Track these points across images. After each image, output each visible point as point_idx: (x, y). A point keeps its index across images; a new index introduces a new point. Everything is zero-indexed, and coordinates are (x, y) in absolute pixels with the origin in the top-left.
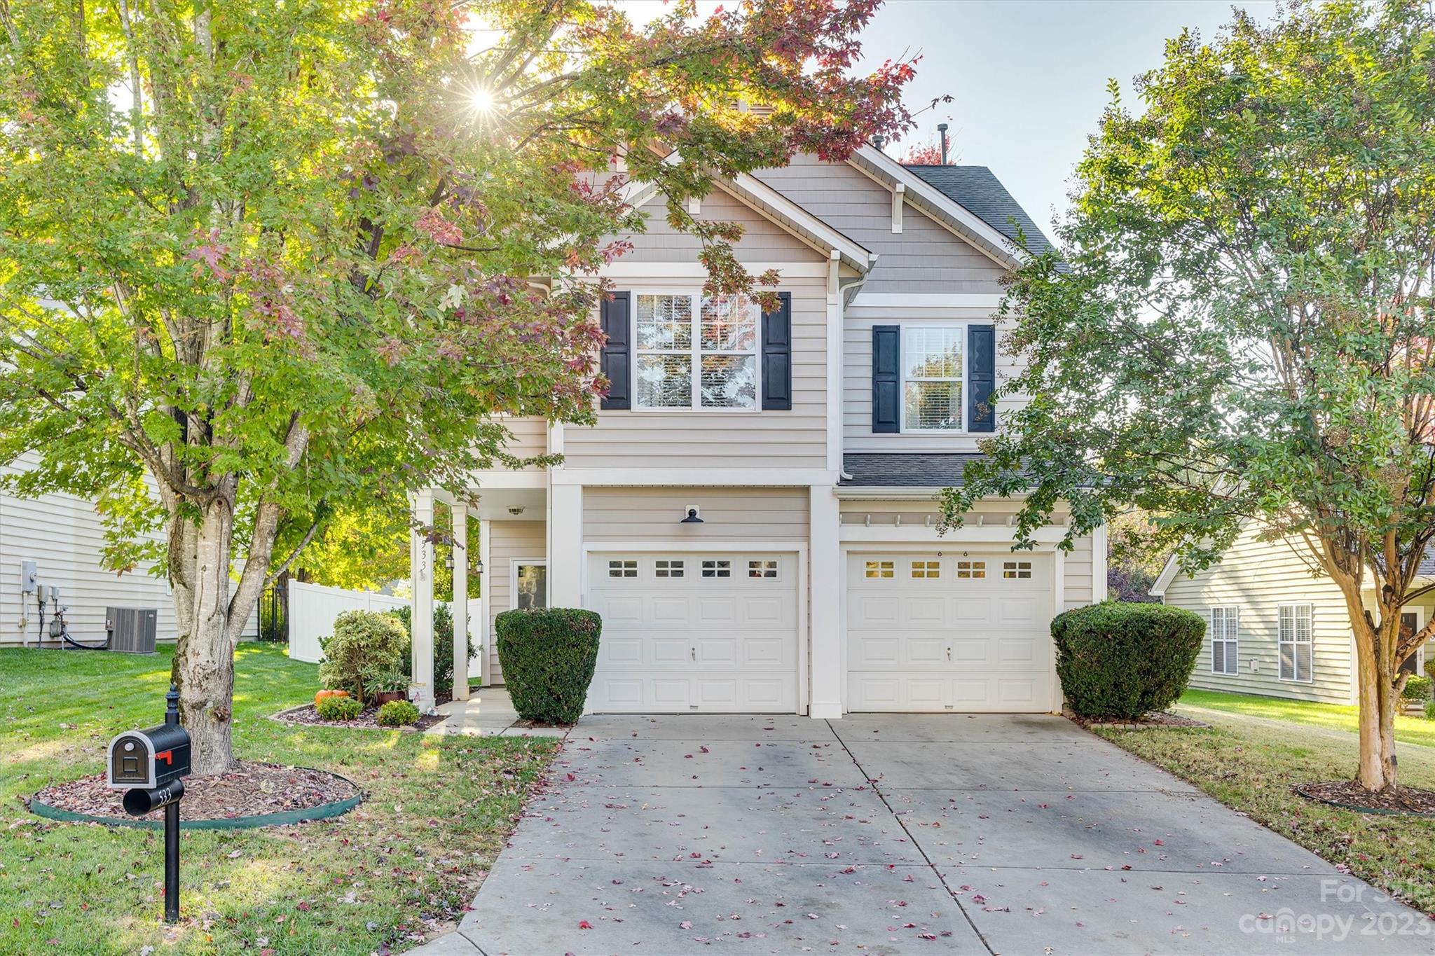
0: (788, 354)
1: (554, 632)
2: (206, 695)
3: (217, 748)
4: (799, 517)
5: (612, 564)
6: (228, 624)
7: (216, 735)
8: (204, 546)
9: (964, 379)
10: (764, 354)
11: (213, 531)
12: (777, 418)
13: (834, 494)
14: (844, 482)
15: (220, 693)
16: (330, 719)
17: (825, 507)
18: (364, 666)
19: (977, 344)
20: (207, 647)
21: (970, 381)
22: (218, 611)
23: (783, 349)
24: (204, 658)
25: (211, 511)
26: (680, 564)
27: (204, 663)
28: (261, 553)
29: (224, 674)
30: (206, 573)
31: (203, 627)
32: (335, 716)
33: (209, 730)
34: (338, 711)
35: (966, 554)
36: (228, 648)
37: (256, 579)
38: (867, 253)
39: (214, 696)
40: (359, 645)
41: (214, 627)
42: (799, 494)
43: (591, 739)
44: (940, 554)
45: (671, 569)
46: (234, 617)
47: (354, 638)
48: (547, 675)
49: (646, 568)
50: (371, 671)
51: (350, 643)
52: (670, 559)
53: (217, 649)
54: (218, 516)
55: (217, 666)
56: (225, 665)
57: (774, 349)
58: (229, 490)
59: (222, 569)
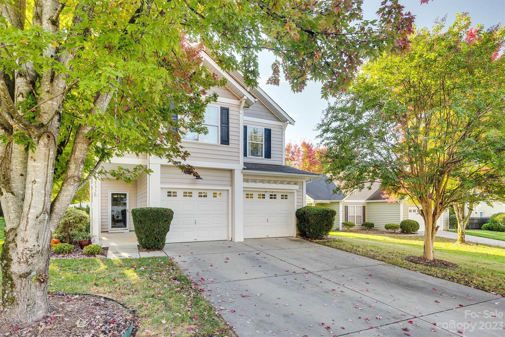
0: (228, 128)
1: (159, 216)
2: (31, 268)
3: (39, 301)
4: (229, 179)
5: (168, 192)
6: (50, 220)
7: (38, 293)
8: (34, 167)
9: (263, 143)
10: (221, 126)
11: (42, 156)
12: (225, 147)
13: (242, 172)
14: (244, 169)
15: (42, 265)
16: (59, 253)
17: (239, 176)
18: (71, 230)
19: (267, 134)
20: (35, 236)
21: (265, 144)
22: (44, 212)
23: (226, 126)
24: (32, 243)
25: (41, 142)
26: (191, 193)
27: (31, 247)
28: (76, 174)
29: (45, 253)
30: (36, 185)
31: (31, 222)
32: (62, 252)
33: (33, 290)
34: (64, 250)
35: (272, 192)
36: (49, 236)
37: (71, 191)
38: (254, 99)
39: (37, 267)
40: (69, 222)
41: (40, 222)
42: (229, 172)
43: (180, 256)
44: (266, 192)
45: (188, 194)
46: (54, 215)
47: (67, 219)
48: (155, 232)
49: (180, 194)
50: (75, 232)
51: (65, 221)
52: (188, 191)
53: (41, 237)
54: (47, 146)
55: (41, 248)
56: (46, 246)
57: (224, 125)
58: (55, 129)
59: (48, 183)
